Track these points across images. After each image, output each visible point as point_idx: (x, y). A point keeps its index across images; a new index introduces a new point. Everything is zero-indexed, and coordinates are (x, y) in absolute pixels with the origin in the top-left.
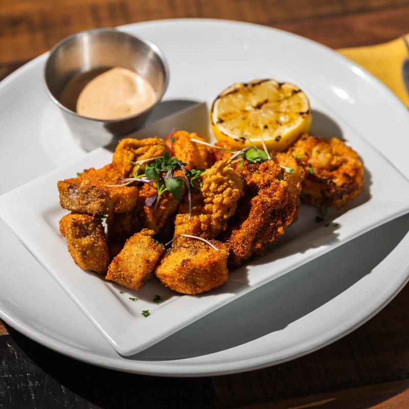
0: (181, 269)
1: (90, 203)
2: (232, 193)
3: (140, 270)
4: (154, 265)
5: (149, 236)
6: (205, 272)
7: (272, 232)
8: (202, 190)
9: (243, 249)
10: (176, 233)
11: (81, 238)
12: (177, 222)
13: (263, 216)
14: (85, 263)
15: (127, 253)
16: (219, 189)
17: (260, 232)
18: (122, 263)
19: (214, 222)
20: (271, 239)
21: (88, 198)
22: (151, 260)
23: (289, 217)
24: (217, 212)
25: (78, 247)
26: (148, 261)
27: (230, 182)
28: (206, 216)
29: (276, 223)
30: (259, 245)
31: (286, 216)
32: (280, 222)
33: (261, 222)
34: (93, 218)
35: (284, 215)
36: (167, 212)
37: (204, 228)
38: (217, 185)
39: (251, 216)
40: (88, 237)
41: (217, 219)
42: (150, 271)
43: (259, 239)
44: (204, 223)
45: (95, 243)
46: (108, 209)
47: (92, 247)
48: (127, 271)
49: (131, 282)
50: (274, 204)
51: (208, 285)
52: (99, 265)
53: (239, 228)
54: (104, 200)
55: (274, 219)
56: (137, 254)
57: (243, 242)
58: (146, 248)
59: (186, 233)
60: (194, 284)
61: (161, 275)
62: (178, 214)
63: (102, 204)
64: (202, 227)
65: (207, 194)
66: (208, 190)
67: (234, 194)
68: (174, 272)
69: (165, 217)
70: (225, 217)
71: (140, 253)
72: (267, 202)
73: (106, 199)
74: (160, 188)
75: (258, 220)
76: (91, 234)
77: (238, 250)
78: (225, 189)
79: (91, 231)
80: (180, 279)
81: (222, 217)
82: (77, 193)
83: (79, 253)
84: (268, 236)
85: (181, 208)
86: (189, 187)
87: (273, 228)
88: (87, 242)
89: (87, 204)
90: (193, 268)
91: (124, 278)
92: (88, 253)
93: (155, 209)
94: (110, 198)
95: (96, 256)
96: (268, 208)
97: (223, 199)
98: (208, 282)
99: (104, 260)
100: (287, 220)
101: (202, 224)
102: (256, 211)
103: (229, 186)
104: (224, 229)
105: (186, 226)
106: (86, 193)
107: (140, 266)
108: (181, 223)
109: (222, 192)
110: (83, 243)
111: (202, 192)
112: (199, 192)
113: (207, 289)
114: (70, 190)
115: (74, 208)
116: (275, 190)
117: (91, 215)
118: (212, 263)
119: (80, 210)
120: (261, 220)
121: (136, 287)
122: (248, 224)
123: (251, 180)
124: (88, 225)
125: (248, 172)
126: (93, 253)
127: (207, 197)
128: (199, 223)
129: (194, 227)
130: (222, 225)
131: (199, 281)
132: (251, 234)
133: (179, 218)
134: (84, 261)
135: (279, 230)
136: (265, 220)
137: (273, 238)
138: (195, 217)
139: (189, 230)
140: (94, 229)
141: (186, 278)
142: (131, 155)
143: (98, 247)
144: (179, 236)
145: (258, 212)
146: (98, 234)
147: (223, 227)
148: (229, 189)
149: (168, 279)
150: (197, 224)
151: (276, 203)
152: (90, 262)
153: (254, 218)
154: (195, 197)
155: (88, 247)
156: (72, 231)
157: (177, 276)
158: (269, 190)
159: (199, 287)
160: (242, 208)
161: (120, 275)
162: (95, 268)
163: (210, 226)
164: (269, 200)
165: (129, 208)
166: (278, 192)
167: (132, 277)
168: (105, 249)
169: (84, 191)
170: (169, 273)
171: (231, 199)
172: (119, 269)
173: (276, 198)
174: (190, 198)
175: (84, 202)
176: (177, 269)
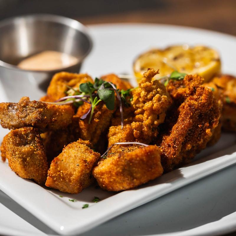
0: (118, 161)
1: (29, 114)
2: (161, 99)
3: (78, 169)
4: (91, 166)
5: (85, 145)
6: (141, 162)
7: (200, 134)
8: (132, 103)
9: (175, 150)
10: (110, 144)
11: (21, 146)
12: (110, 133)
13: (191, 118)
14: (25, 170)
15: (65, 155)
16: (149, 96)
17: (189, 134)
18: (61, 163)
19: (145, 128)
20: (200, 141)
21: (26, 111)
22: (88, 160)
23: (215, 120)
24: (147, 118)
25: (18, 154)
26: (85, 161)
27: (159, 90)
28: (138, 123)
29: (203, 124)
30: (189, 146)
31: (213, 119)
32: (207, 124)
33: (190, 123)
34: (32, 128)
35: (210, 118)
36: (101, 126)
37: (136, 133)
38: (146, 93)
39: (180, 119)
40: (28, 146)
41: (148, 126)
42: (88, 172)
43: (189, 141)
44: (136, 129)
45: (35, 151)
46: (46, 117)
47: (31, 155)
48: (66, 169)
49: (70, 181)
50: (200, 106)
51: (144, 176)
52: (38, 173)
53: (168, 134)
54: (42, 110)
55: (202, 121)
56: (75, 156)
57: (174, 143)
58: (83, 152)
59: (119, 141)
60: (131, 175)
61: (99, 174)
62: (110, 126)
63: (40, 113)
64: (134, 133)
65: (137, 105)
66: (138, 101)
67: (163, 99)
68: (112, 166)
69: (99, 132)
70: (156, 122)
71: (78, 155)
72: (194, 105)
73: (44, 109)
74: (93, 101)
75: (187, 122)
76: (30, 144)
77: (170, 152)
78: (154, 96)
79: (31, 141)
80: (117, 172)
81: (152, 124)
82: (17, 109)
83: (20, 160)
84: (197, 138)
85: (113, 121)
86: (120, 99)
87: (201, 130)
88: (26, 149)
89: (26, 116)
90: (130, 159)
91: (63, 178)
92: (28, 159)
93: (89, 123)
94: (47, 109)
95: (35, 164)
96: (196, 110)
97: (153, 105)
98: (145, 172)
99: (43, 169)
100: (213, 122)
101: (134, 130)
102: (185, 114)
103: (158, 93)
104: (155, 135)
105: (119, 136)
106: (24, 107)
107: (78, 165)
108: (114, 134)
109: (151, 99)
110: (23, 150)
111: (133, 105)
112: (130, 105)
113: (144, 180)
114: (10, 108)
115: (14, 123)
116: (201, 95)
117: (30, 125)
118: (148, 151)
119: (19, 124)
120: (190, 121)
121: (75, 188)
122: (178, 127)
123: (177, 93)
124: (27, 135)
125: (174, 87)
126: (33, 160)
127: (137, 108)
128: (132, 131)
129: (127, 135)
130: (153, 131)
131: (136, 173)
132: (182, 135)
133: (112, 129)
134: (24, 167)
135: (207, 131)
136: (193, 122)
137: (202, 140)
138: (127, 126)
139: (122, 139)
140: (33, 139)
141: (124, 170)
142: (65, 85)
143: (37, 154)
144: (113, 145)
145: (186, 114)
146: (36, 144)
147: (154, 133)
148: (158, 95)
149: (106, 176)
150: (129, 132)
151: (203, 105)
152: (30, 169)
153: (183, 120)
154: (126, 110)
155: (28, 154)
156: (13, 139)
157: (115, 169)
158: (195, 97)
159: (136, 178)
160: (170, 118)
161: (59, 175)
162: (35, 176)
163: (142, 132)
164: (196, 103)
165: (65, 121)
166: (204, 95)
167: (71, 175)
168: (44, 158)
169: (22, 105)
170: (106, 168)
171: (160, 104)
172: (59, 169)
173: (203, 101)
174: (121, 110)
175: (23, 115)
176: (114, 162)
